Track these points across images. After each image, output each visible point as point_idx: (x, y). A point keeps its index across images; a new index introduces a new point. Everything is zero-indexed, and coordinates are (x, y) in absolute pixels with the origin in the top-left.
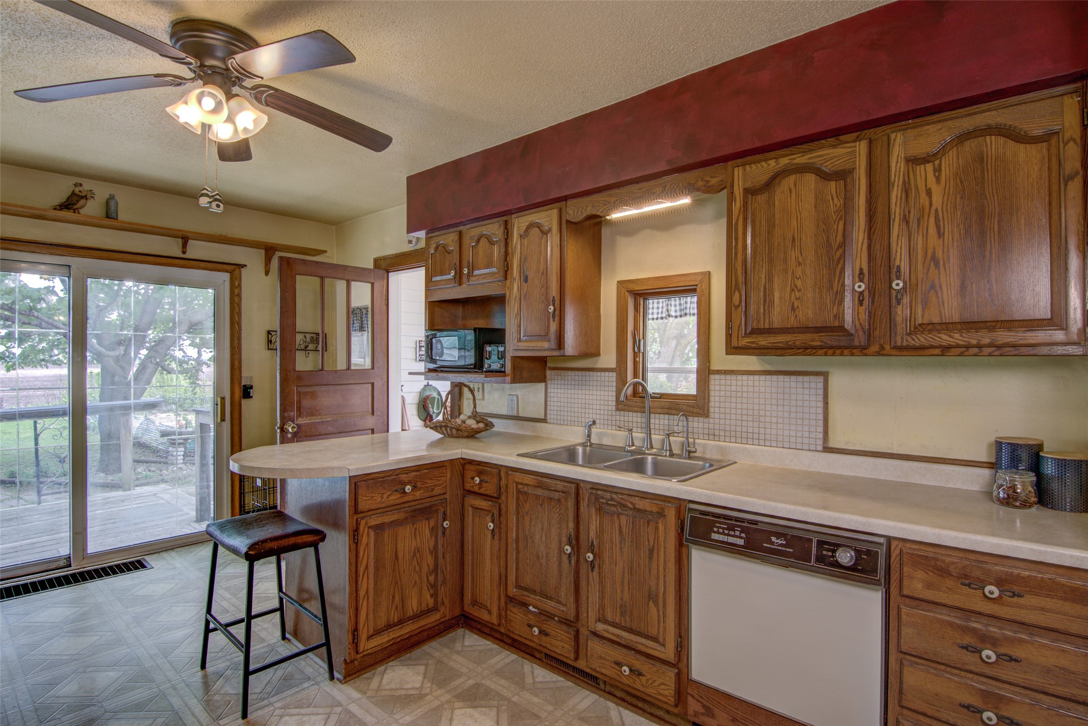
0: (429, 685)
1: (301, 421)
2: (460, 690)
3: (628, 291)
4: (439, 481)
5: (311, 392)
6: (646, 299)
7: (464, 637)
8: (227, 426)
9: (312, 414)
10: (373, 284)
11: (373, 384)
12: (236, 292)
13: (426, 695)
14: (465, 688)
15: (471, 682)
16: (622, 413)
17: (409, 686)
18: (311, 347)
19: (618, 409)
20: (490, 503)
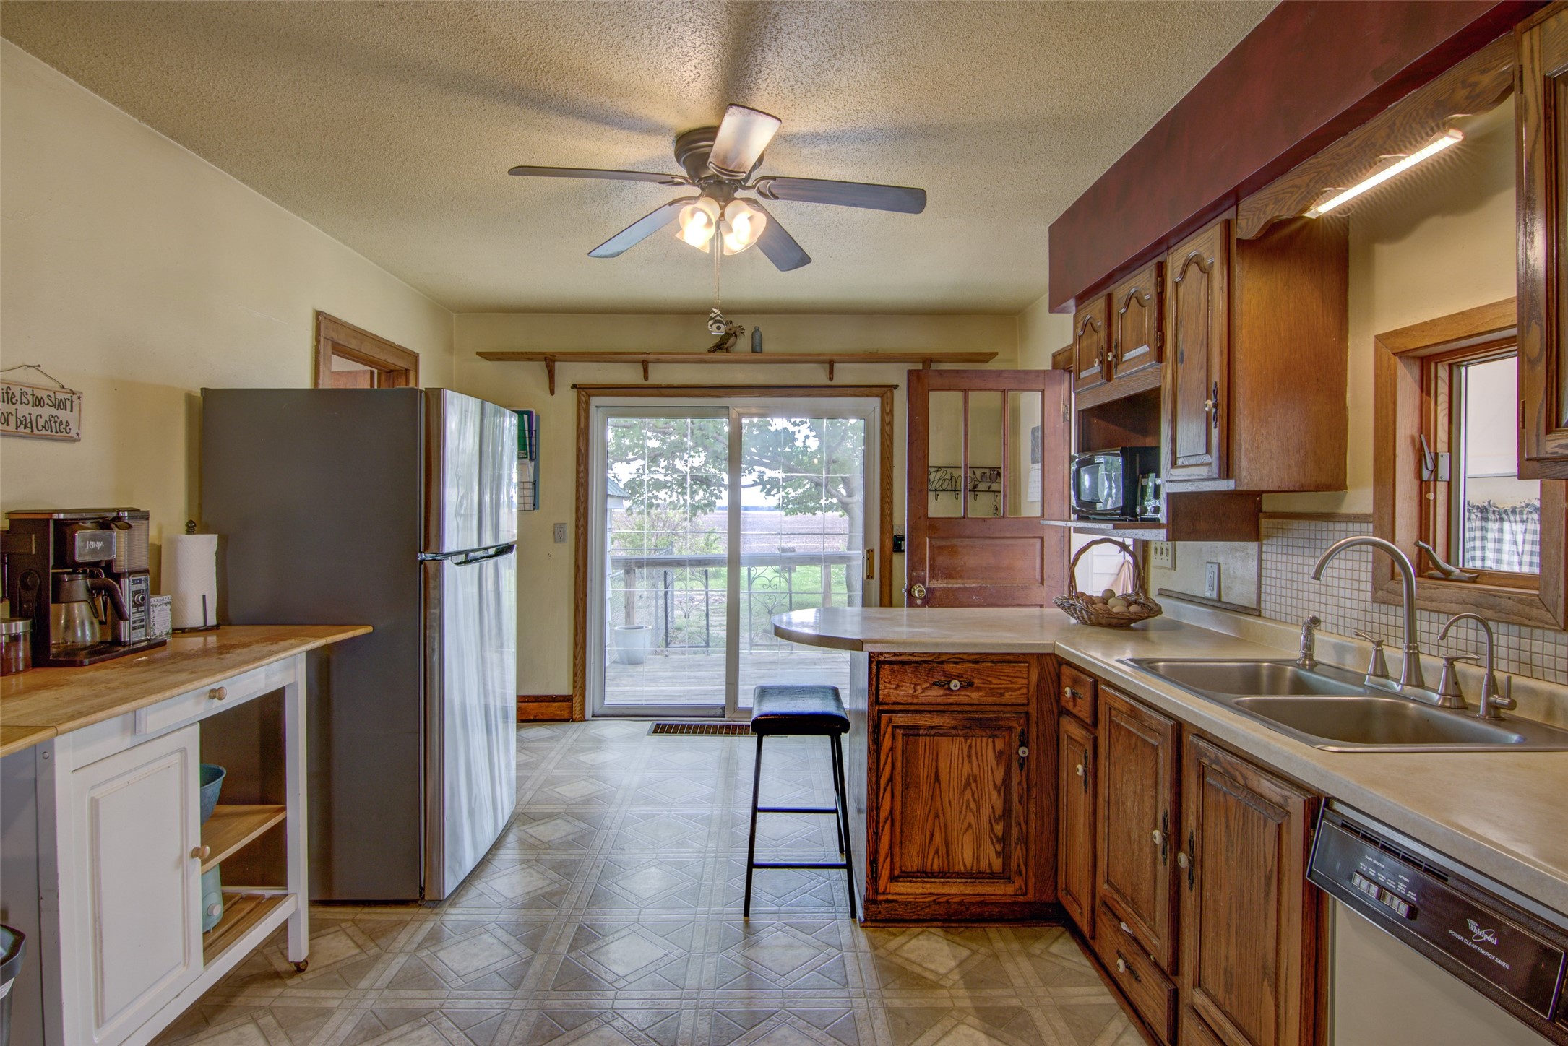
0: (957, 977)
1: (936, 584)
2: (989, 1004)
3: (1395, 354)
4: (1012, 683)
5: (948, 547)
6: (1459, 365)
7: (1057, 938)
8: (875, 583)
9: (950, 575)
10: (1043, 392)
11: (1042, 539)
12: (887, 419)
13: (943, 987)
14: (999, 1004)
15: (1015, 1002)
16: (1384, 607)
17: (932, 967)
18: (982, 486)
19: (1375, 600)
20: (1084, 733)
